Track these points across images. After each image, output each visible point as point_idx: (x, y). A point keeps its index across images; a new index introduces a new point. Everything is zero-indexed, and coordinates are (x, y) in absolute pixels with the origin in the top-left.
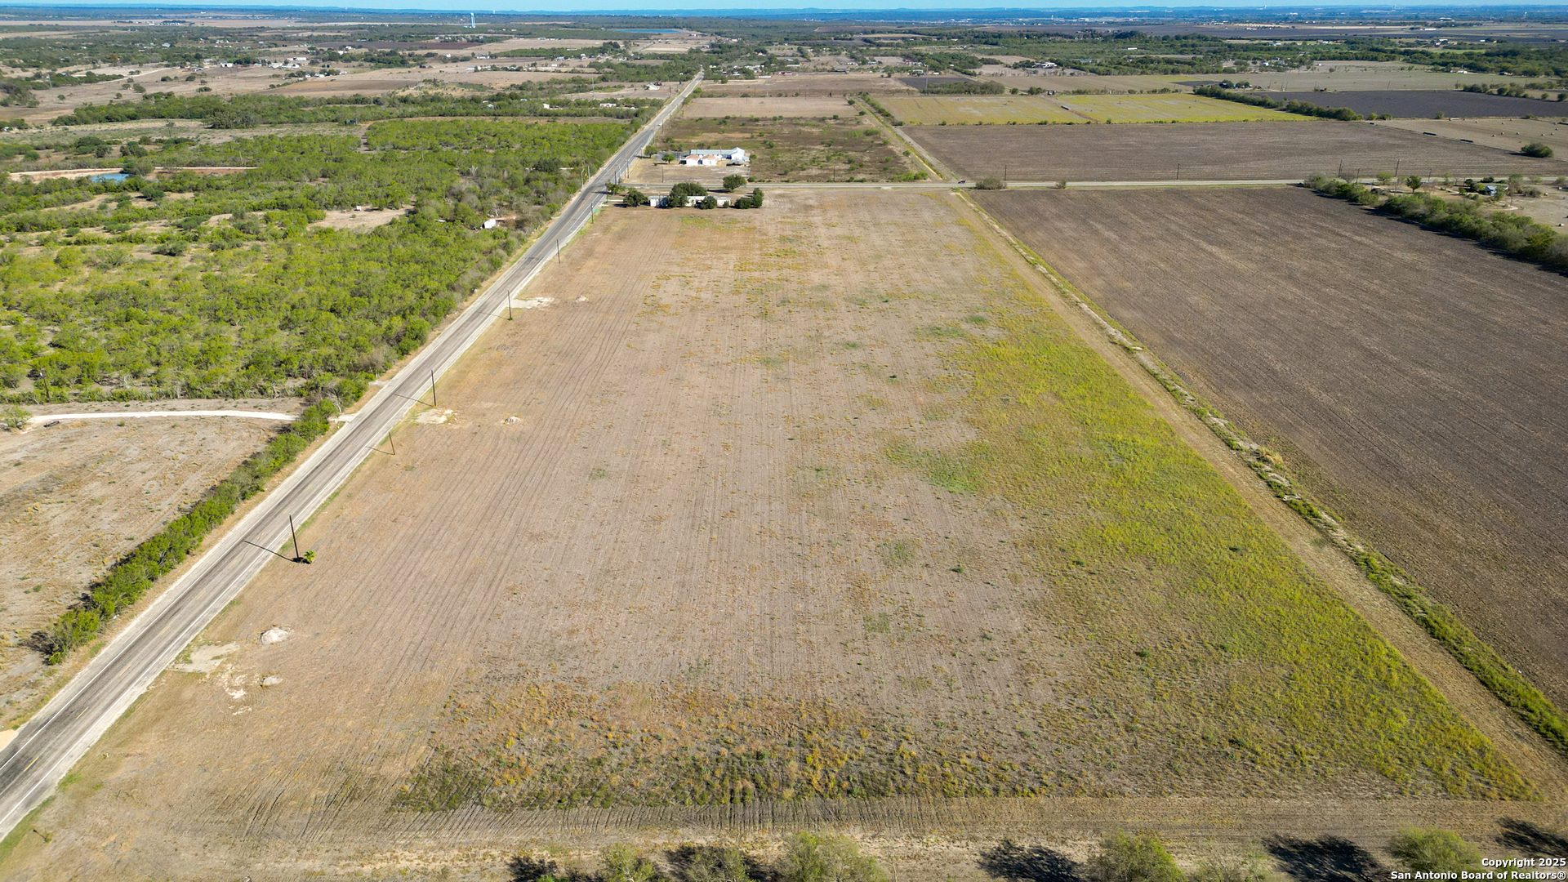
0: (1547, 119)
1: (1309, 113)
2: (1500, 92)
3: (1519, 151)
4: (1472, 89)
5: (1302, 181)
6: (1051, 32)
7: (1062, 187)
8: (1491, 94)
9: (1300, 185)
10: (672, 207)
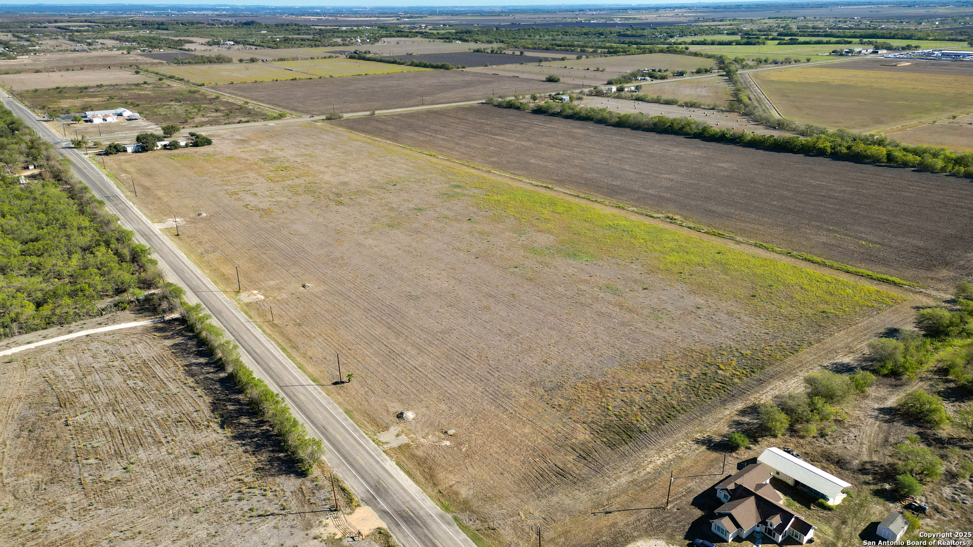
0: (533, 64)
1: (425, 66)
2: (492, 52)
3: (544, 79)
4: (478, 51)
5: (484, 101)
6: (195, 21)
7: (373, 114)
8: (487, 53)
9: (482, 103)
10: (147, 151)
